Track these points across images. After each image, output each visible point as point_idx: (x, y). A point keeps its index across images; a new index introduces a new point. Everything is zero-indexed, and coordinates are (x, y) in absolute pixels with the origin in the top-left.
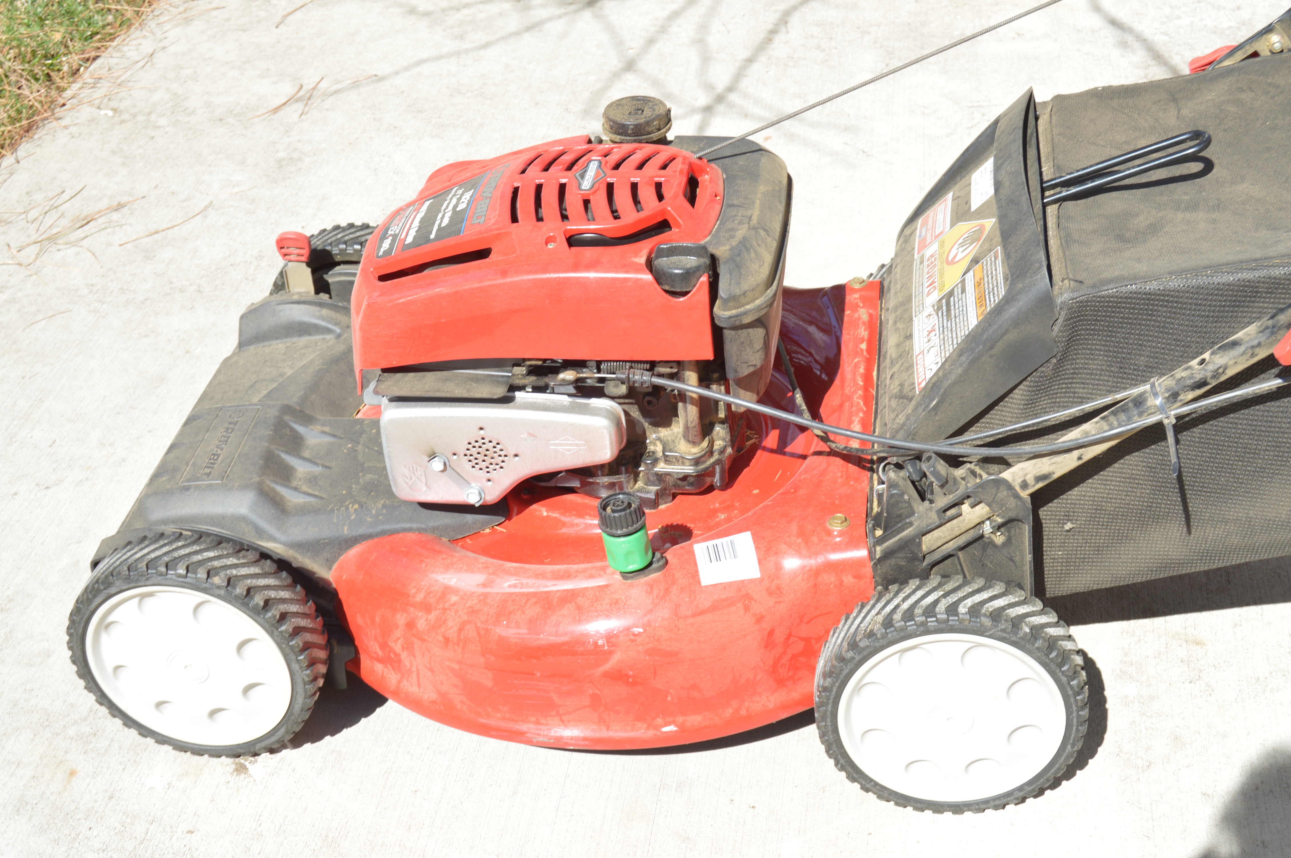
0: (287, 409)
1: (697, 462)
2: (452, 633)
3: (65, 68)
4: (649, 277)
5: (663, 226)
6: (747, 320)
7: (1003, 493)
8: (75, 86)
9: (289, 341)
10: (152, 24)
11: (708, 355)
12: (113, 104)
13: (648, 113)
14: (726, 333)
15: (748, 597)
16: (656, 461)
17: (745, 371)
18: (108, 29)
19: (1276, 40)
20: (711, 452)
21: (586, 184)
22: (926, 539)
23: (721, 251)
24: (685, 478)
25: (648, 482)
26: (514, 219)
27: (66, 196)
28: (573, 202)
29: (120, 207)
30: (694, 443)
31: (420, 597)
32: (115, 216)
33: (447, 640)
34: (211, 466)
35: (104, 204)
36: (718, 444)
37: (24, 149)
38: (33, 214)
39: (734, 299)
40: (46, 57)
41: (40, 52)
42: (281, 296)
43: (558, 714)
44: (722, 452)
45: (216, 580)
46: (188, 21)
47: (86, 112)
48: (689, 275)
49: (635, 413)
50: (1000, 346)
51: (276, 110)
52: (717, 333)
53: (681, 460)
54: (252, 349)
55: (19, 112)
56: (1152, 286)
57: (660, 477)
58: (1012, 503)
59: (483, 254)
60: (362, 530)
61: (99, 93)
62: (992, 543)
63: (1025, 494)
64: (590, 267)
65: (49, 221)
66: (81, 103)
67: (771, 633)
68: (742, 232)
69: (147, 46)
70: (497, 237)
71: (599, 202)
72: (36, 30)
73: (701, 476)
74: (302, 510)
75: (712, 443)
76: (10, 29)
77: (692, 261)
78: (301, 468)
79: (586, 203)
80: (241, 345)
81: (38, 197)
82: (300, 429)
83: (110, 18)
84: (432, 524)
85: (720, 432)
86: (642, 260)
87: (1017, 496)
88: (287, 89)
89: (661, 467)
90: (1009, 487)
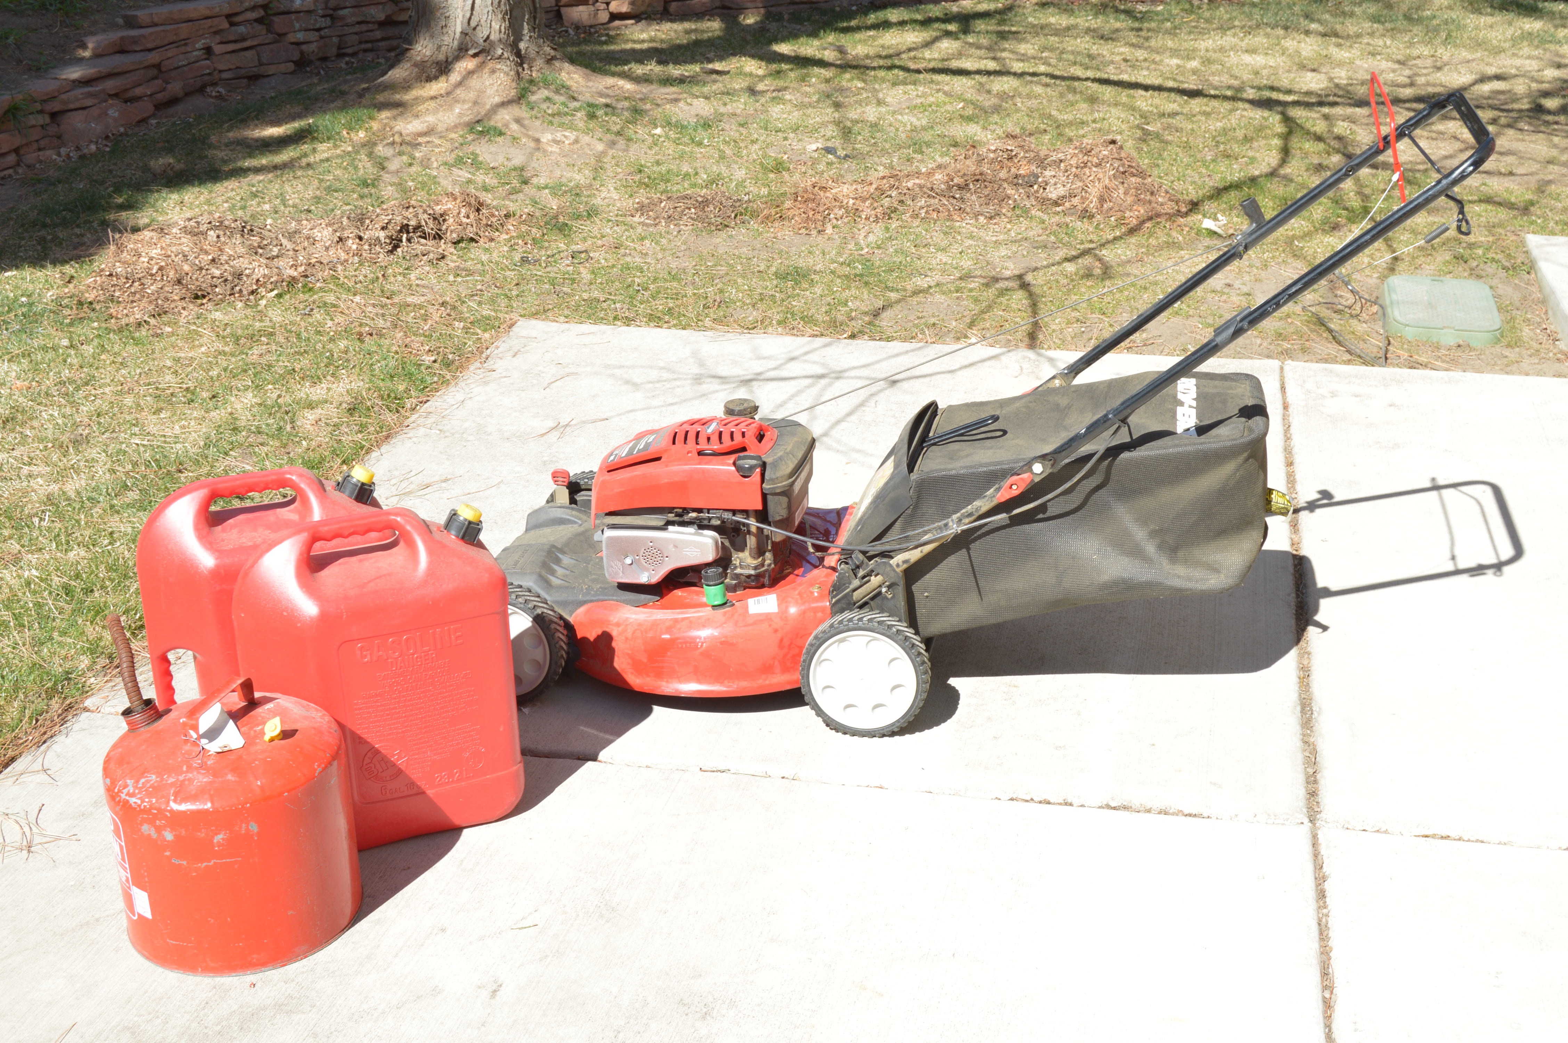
0: (553, 546)
1: (755, 568)
2: (629, 635)
3: (408, 406)
4: (733, 468)
5: (744, 449)
6: (778, 491)
7: (888, 569)
8: (414, 417)
9: (554, 528)
10: (462, 384)
11: (759, 507)
12: (440, 427)
13: (746, 405)
14: (769, 497)
15: (771, 620)
16: (736, 568)
17: (778, 518)
18: (434, 385)
19: (1057, 383)
20: (763, 565)
21: (710, 431)
22: (855, 593)
23: (769, 460)
24: (749, 576)
25: (733, 579)
26: (674, 443)
27: (413, 474)
28: (702, 439)
29: (446, 480)
30: (754, 558)
31: (615, 621)
32: (444, 485)
33: (627, 639)
34: (516, 564)
35: (437, 478)
36: (767, 562)
37: (384, 448)
38: (393, 482)
39: (772, 480)
40: (396, 398)
41: (393, 395)
42: (551, 504)
43: (678, 677)
44: (769, 565)
45: (520, 600)
46: (486, 383)
47: (422, 431)
48: (752, 468)
49: (727, 543)
50: (887, 499)
51: (543, 435)
52: (764, 496)
53: (748, 567)
54: (533, 532)
55: (381, 428)
56: (953, 472)
57: (737, 576)
58: (892, 574)
59: (658, 459)
60: (588, 598)
61: (430, 421)
62: (886, 598)
63: (899, 570)
64: (706, 464)
65: (403, 485)
66: (419, 425)
67: (782, 640)
68: (780, 454)
69: (460, 396)
70: (665, 451)
71: (715, 438)
72: (388, 383)
73: (758, 576)
74: (559, 587)
75: (764, 560)
76: (371, 381)
77: (754, 462)
78: (560, 571)
79: (709, 439)
80: (527, 530)
81: (396, 473)
82: (560, 556)
83: (436, 379)
84: (624, 598)
85: (768, 555)
86: (731, 461)
87: (894, 570)
88: (551, 424)
89: (738, 571)
90: (891, 566)
